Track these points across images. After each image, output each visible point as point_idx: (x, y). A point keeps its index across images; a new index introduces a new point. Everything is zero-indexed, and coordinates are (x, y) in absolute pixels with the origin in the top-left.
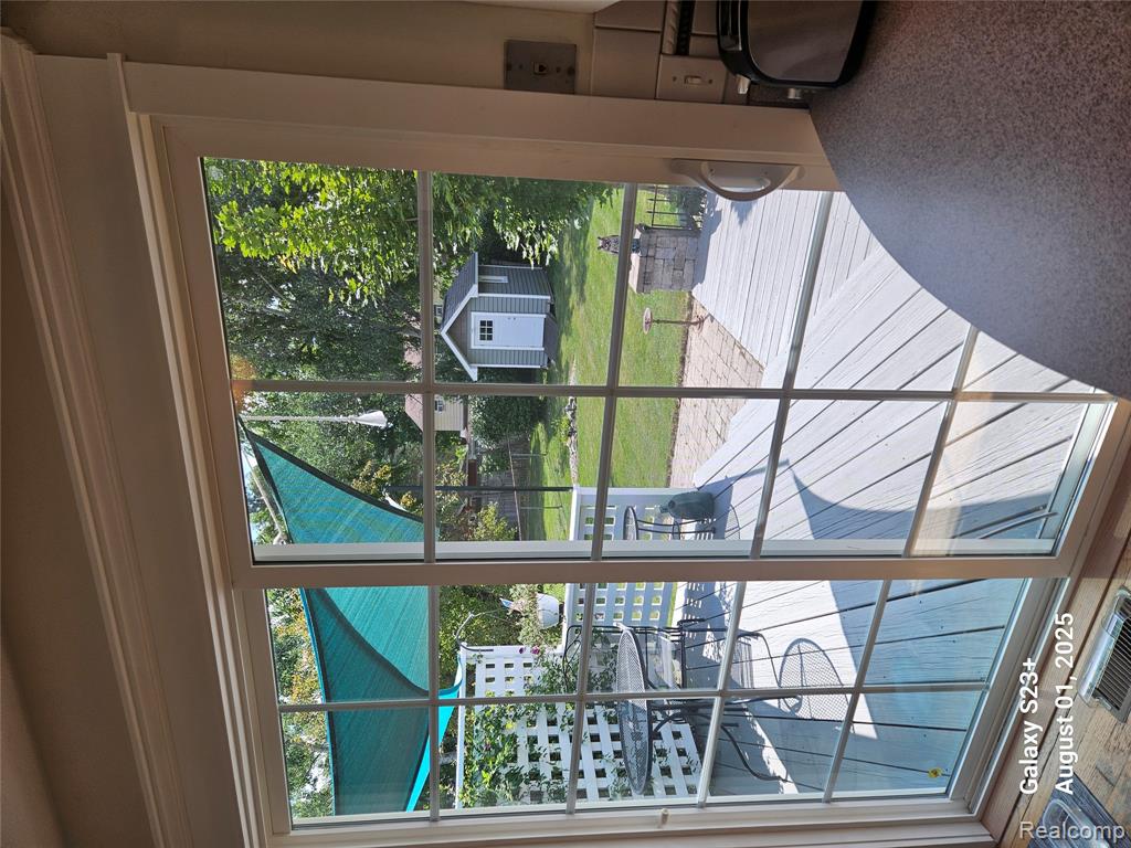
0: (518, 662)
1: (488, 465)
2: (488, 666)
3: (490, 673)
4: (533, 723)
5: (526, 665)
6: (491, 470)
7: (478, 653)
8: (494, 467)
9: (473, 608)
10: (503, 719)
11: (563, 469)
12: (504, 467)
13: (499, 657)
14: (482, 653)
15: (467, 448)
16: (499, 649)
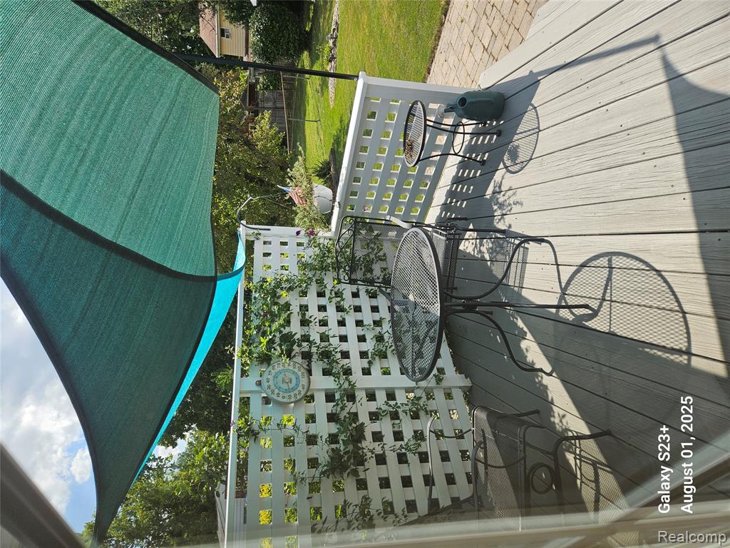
0: (293, 242)
1: (264, 85)
2: (265, 243)
3: (267, 249)
4: (304, 294)
5: (299, 244)
6: (266, 89)
7: (256, 231)
8: (268, 86)
9: (253, 191)
10: (278, 290)
11: (322, 91)
12: (276, 87)
13: (276, 235)
14: (260, 231)
15: (248, 73)
16: (275, 229)
